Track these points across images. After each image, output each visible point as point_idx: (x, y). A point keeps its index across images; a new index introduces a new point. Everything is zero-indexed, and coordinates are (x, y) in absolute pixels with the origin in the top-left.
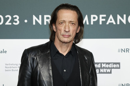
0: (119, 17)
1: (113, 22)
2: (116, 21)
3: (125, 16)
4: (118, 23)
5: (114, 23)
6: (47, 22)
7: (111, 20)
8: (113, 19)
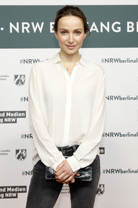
0: (102, 25)
1: (96, 29)
2: (99, 29)
3: (108, 23)
4: (102, 31)
5: (98, 31)
6: (25, 30)
7: (94, 28)
8: (95, 27)
